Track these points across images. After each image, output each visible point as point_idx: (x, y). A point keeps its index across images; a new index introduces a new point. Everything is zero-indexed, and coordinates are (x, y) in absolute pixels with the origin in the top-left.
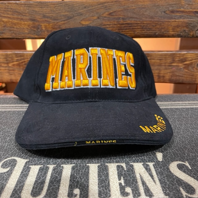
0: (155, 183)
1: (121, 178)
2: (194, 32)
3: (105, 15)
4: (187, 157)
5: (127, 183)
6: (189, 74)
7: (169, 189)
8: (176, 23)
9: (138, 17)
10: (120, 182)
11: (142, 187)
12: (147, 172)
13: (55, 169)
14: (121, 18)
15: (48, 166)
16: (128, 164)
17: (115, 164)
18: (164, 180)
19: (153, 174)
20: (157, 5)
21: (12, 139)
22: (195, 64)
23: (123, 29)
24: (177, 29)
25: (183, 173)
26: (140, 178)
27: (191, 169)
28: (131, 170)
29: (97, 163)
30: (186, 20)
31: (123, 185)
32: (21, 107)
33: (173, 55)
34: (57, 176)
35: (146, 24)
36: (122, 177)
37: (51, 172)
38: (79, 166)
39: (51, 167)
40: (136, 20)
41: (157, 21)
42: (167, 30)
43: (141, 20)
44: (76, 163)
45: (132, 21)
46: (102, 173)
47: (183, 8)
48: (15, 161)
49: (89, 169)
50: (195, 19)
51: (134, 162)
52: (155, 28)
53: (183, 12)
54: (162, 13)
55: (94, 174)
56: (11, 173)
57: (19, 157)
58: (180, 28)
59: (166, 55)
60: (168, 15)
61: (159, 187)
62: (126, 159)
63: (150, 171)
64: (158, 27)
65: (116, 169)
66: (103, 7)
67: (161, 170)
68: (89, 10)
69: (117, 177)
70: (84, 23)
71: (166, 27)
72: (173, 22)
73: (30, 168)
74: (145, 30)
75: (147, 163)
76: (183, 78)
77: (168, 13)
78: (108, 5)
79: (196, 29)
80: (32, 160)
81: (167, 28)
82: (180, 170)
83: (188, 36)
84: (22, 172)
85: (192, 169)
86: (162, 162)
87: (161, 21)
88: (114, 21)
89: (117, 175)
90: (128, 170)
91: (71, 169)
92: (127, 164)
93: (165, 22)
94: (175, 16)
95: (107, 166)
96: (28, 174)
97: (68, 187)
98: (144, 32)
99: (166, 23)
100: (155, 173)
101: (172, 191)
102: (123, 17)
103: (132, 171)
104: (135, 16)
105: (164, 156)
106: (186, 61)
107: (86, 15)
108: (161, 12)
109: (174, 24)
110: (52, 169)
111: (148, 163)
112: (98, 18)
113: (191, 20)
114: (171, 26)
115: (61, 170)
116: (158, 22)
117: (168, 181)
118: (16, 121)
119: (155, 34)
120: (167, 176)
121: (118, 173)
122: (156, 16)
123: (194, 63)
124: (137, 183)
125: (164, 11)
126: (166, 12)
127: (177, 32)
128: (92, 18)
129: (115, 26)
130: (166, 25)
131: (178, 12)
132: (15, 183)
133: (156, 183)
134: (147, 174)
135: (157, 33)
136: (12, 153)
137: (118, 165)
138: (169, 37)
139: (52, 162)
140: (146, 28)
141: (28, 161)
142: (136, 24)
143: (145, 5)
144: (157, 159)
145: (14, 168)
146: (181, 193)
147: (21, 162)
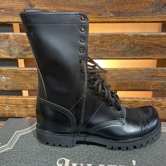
8: (155, 83)
9: (130, 79)
14: (118, 80)
23: (120, 86)
35: (135, 83)
40: (128, 81)
43: (132, 81)
47: (159, 74)
52: (141, 86)
53: (159, 77)
54: (145, 77)
57: (66, 158)
62: (117, 163)
72: (153, 82)
74: (135, 87)
80: (72, 160)
81: (149, 86)
87: (145, 82)
94: (154, 79)
99: (148, 83)
102: (120, 79)
104: (128, 78)
109: (153, 84)
113: (165, 81)
116: (143, 82)
122: (141, 79)
125: (147, 76)
126: (149, 77)
129: (115, 84)
131: (156, 76)
139: (82, 162)
140: (135, 86)
142: (129, 83)
143: (135, 72)
147: (67, 161)
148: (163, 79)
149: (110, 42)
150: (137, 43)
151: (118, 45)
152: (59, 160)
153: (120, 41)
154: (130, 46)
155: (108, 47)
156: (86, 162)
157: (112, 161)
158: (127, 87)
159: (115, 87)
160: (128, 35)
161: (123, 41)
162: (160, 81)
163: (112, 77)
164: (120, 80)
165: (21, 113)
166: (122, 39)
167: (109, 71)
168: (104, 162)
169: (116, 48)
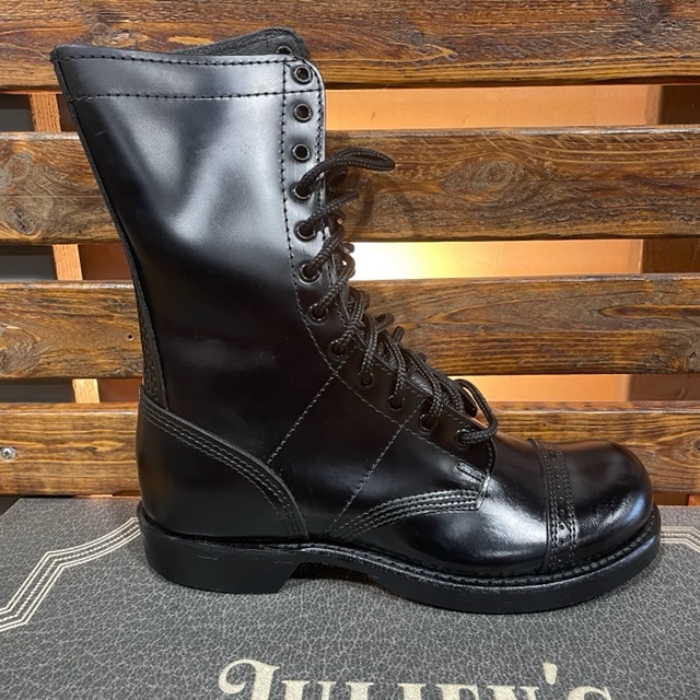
2: (683, 360)
6: (673, 468)
8: (632, 338)
9: (527, 324)
14: (480, 328)
20: (578, 294)
23: (486, 354)
24: (636, 354)
30: (659, 332)
35: (549, 340)
40: (521, 330)
41: (580, 333)
42: (607, 355)
43: (535, 333)
44: (376, 680)
47: (651, 300)
50: (685, 330)
51: (496, 683)
52: (575, 351)
53: (649, 311)
54: (592, 315)
58: (644, 350)
60: (610, 319)
62: (479, 676)
71: (606, 348)
72: (624, 335)
74: (548, 355)
77: (609, 314)
78: (446, 294)
79: (689, 354)
80: (285, 668)
81: (608, 351)
87: (590, 334)
93: (603, 336)
94: (630, 322)
98: (543, 360)
99: (606, 339)
102: (487, 323)
104: (518, 321)
106: (664, 434)
108: (591, 312)
109: (625, 341)
113: (675, 330)
114: (619, 346)
116: (584, 335)
119: (575, 365)
122: (576, 322)
123: (686, 441)
125: (597, 308)
126: (605, 312)
127: (636, 360)
129: (464, 345)
130: (605, 343)
131: (635, 310)
135: (581, 364)
140: (549, 351)
142: (522, 340)
143: (547, 294)
144: (544, 678)
147: (264, 673)
148: (666, 322)
149: (440, 166)
150: (555, 170)
151: (476, 177)
152: (227, 669)
153: (483, 163)
154: (523, 185)
155: (434, 188)
156: (344, 673)
157: (458, 669)
158: (516, 358)
159: (468, 357)
160: (517, 137)
161: (493, 164)
162: (656, 331)
163: (451, 317)
164: (486, 328)
165: (68, 476)
166: (492, 152)
167: (437, 290)
168: (421, 674)
169: (465, 193)
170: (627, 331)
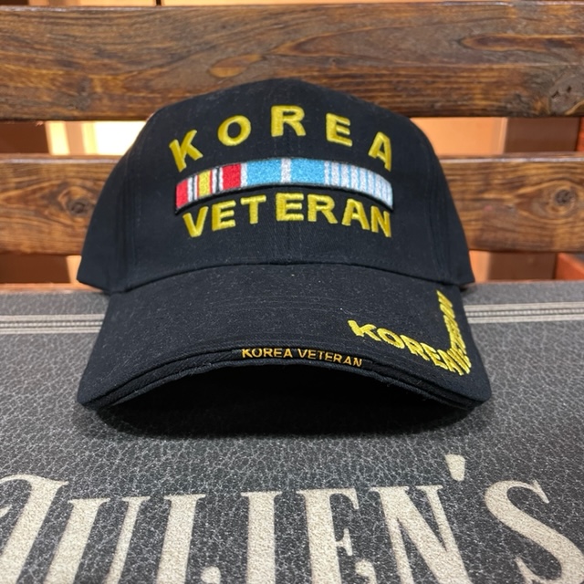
0: (444, 545)
1: (343, 533)
2: (546, 100)
3: (282, 50)
4: (536, 468)
5: (363, 549)
6: (532, 224)
7: (483, 563)
8: (492, 74)
9: (382, 57)
10: (340, 544)
11: (406, 559)
12: (421, 512)
13: (146, 508)
14: (331, 60)
15: (124, 499)
16: (365, 491)
17: (325, 491)
18: (469, 536)
19: (437, 521)
20: (436, 20)
21: (17, 420)
22: (549, 194)
24: (497, 92)
25: (526, 516)
26: (398, 531)
27: (548, 502)
28: (373, 507)
29: (271, 490)
30: (521, 66)
31: (350, 553)
32: (46, 322)
33: (486, 168)
34: (152, 529)
35: (405, 76)
36: (346, 531)
37: (134, 519)
38: (217, 499)
39: (135, 503)
40: (375, 64)
41: (438, 68)
42: (467, 94)
43: (391, 66)
44: (211, 490)
45: (365, 67)
46: (287, 519)
47: (513, 29)
48: (25, 486)
49: (248, 509)
50: (549, 64)
51: (382, 484)
52: (433, 89)
53: (512, 41)
54: (451, 45)
55: (262, 521)
56: (14, 524)
57: (38, 474)
58: (505, 88)
59: (464, 167)
60: (470, 51)
61: (455, 559)
62: (358, 477)
63: (428, 511)
64: (442, 86)
65: (327, 505)
66: (276, 27)
67: (460, 508)
68: (236, 34)
69: (330, 529)
70: (220, 72)
71: (465, 86)
72: (484, 70)
73: (72, 506)
74: (404, 94)
75: (418, 487)
76: (515, 236)
77: (469, 45)
78: (294, 19)
79: (551, 93)
80: (76, 483)
81: (467, 89)
82: (516, 505)
83: (528, 113)
84: (47, 520)
85: (552, 503)
86: (464, 482)
87: (449, 69)
88: (311, 67)
89: (332, 524)
90: (365, 508)
91: (193, 510)
92: (362, 490)
93: (463, 72)
94: (491, 55)
95: (302, 498)
96: (65, 526)
97: (184, 562)
98: (398, 100)
99: (465, 74)
100: (445, 517)
101: (494, 568)
102: (338, 55)
103: (376, 510)
104: (372, 52)
105: (470, 467)
106: (523, 186)
107: (227, 48)
108: (450, 42)
109: (487, 77)
110: (138, 509)
111: (423, 488)
112: (264, 58)
113: (538, 64)
114: (480, 83)
115: (163, 512)
116: (442, 69)
117: (482, 539)
118: (30, 364)
119: (433, 106)
120: (477, 526)
121: (334, 518)
122: (433, 55)
123: (545, 193)
124: (391, 547)
125: (457, 38)
126: (465, 42)
127: (497, 100)
128: (244, 57)
130: (465, 80)
131: (498, 41)
132: (26, 554)
133: (447, 545)
134: (421, 521)
135: (439, 104)
136: (15, 462)
137: (334, 495)
138: (472, 114)
139: (138, 487)
140: (405, 89)
141: (65, 486)
142: (377, 76)
143: (403, 20)
144: (449, 474)
145: (23, 506)
146: (520, 575)
147: (44, 491)
148: (529, 55)
156: (163, 484)
157: (329, 469)
162: (518, 65)
163: (299, 47)
164: (337, 61)
170: (486, 66)
